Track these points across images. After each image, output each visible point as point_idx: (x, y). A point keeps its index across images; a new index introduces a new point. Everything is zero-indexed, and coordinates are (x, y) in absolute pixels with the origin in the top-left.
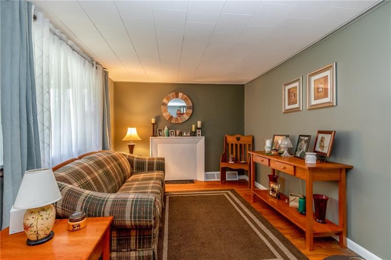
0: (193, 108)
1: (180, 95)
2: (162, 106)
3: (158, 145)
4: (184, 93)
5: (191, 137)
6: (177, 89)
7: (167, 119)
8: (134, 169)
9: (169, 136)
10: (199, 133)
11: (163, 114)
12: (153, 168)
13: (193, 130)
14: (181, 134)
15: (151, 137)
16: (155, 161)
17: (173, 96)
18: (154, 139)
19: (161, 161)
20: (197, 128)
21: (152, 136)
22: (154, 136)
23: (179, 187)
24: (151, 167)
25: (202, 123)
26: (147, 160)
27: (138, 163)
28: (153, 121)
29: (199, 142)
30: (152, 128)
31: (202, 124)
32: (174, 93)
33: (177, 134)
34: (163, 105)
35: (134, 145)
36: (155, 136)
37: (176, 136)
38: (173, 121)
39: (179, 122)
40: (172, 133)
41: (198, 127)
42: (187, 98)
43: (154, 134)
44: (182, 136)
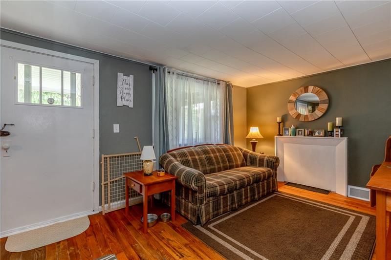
0: (330, 102)
1: (311, 88)
2: (289, 104)
3: (285, 144)
4: (315, 86)
5: (326, 138)
6: (306, 83)
7: (295, 117)
8: (248, 162)
9: (296, 135)
10: (337, 133)
11: (290, 112)
12: (263, 164)
13: (329, 129)
14: (311, 134)
15: (275, 136)
16: (266, 158)
17: (301, 91)
18: (280, 138)
19: (271, 159)
20: (334, 126)
21: (278, 135)
22: (280, 135)
23: (300, 192)
24: (262, 163)
25: (342, 119)
26: (258, 157)
27: (251, 157)
28: (279, 119)
29: (339, 145)
30: (278, 126)
31: (343, 122)
32: (302, 88)
33: (306, 134)
34: (289, 102)
35: (256, 142)
36: (282, 135)
37: (304, 135)
38: (302, 119)
39: (309, 120)
40: (300, 132)
41: (337, 125)
42: (321, 90)
43: (279, 132)
44: (312, 136)
